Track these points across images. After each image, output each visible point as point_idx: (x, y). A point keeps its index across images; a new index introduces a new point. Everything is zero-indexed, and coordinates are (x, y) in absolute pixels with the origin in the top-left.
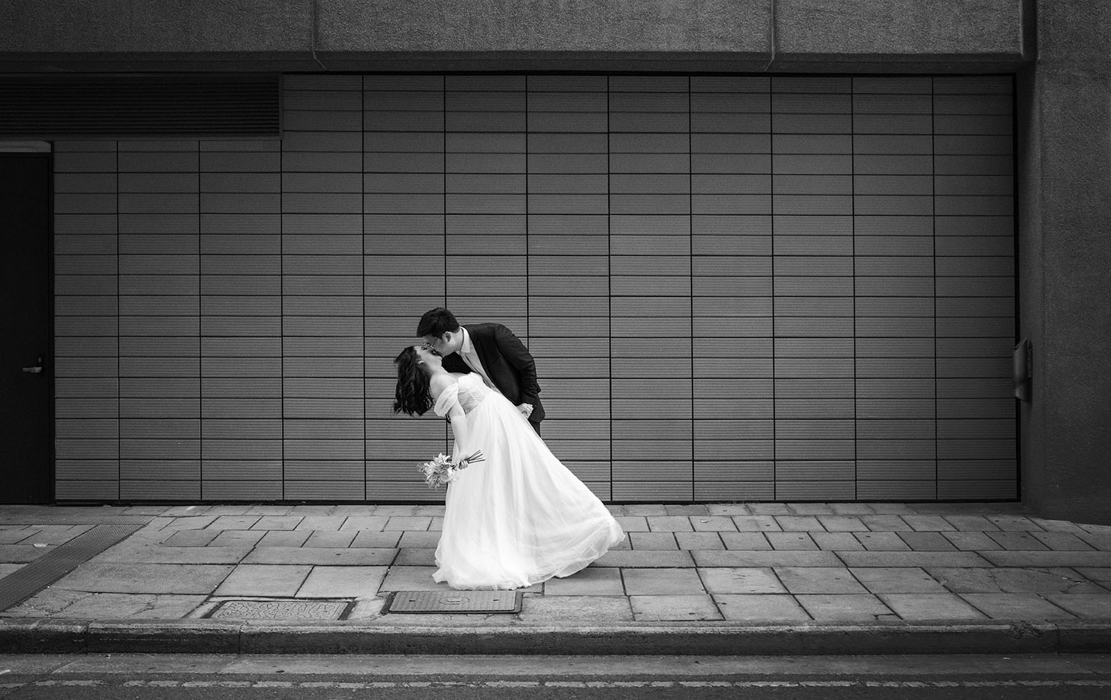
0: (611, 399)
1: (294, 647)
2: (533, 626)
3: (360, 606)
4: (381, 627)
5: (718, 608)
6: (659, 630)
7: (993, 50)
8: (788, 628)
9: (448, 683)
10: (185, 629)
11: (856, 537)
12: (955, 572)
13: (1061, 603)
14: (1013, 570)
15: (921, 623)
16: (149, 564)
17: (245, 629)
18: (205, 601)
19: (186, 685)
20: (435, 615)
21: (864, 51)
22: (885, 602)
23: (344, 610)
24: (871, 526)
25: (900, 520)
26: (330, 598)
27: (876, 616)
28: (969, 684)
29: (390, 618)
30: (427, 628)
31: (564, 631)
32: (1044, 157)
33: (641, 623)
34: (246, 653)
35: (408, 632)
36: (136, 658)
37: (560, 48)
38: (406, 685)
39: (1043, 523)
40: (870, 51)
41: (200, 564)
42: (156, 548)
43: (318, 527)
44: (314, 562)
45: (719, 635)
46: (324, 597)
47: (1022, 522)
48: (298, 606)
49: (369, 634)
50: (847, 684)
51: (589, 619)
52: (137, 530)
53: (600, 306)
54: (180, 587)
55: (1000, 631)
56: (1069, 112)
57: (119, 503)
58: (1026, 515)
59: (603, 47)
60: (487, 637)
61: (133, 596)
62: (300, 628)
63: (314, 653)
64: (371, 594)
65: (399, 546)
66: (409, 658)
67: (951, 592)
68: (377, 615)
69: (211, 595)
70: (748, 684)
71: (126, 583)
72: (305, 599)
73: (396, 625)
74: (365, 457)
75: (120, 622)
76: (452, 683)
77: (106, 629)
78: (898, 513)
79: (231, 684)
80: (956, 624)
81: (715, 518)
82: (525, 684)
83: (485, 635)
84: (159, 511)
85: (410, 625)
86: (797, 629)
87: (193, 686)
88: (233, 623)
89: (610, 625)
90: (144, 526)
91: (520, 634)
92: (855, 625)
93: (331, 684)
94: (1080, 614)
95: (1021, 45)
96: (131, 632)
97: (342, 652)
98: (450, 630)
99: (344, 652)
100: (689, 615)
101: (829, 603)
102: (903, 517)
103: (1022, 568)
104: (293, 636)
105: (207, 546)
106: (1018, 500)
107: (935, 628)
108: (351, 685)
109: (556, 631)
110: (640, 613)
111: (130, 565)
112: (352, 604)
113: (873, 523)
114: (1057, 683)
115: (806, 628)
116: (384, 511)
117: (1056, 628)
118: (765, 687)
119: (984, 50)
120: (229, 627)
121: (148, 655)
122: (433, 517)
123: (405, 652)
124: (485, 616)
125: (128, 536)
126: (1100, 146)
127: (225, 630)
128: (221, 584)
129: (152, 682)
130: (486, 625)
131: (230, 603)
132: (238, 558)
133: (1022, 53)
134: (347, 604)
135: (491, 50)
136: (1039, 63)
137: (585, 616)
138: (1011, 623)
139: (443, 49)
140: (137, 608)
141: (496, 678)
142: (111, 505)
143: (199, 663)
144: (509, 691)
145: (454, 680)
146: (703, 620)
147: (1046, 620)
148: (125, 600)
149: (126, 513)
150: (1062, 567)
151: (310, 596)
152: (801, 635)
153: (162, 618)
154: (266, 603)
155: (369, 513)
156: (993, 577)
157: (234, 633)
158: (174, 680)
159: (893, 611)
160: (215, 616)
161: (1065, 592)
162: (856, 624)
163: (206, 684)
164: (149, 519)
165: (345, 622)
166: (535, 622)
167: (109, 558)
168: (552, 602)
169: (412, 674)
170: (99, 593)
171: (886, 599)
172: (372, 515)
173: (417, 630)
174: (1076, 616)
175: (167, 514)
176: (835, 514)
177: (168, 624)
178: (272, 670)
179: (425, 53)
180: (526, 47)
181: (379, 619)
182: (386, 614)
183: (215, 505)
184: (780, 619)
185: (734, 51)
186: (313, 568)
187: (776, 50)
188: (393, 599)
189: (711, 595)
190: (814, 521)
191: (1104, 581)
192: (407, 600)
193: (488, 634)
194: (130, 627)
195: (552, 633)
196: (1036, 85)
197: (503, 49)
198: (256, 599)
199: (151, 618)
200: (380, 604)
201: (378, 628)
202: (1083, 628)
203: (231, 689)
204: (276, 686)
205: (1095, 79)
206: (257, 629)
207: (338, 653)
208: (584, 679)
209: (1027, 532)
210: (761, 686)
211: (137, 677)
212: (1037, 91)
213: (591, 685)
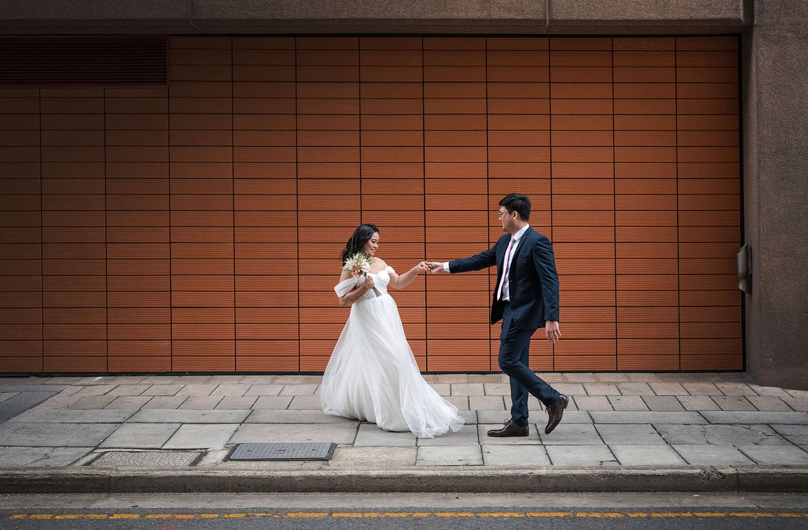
0: (426, 291)
1: (152, 488)
2: (336, 470)
3: (210, 455)
4: (218, 472)
5: (483, 456)
6: (431, 473)
7: (720, 16)
8: (530, 471)
9: (259, 515)
10: (67, 474)
11: (608, 400)
12: (676, 428)
13: (748, 453)
14: (722, 426)
15: (633, 468)
16: (54, 423)
17: (113, 474)
18: (91, 452)
19: (57, 517)
20: (263, 462)
21: (618, 17)
22: (613, 452)
23: (196, 459)
24: (623, 391)
25: (647, 386)
26: (189, 449)
27: (602, 462)
28: (655, 515)
29: (229, 464)
30: (253, 472)
31: (358, 474)
32: (760, 100)
33: (418, 468)
34: (115, 492)
35: (239, 475)
36: (29, 497)
37: (382, 16)
38: (227, 516)
39: (758, 388)
40: (623, 17)
41: (94, 423)
42: (63, 411)
43: (194, 393)
44: (183, 421)
45: (477, 477)
46: (184, 448)
47: (741, 388)
48: (161, 455)
49: (209, 477)
50: (561, 515)
51: (381, 464)
52: (51, 397)
53: (418, 218)
54: (74, 441)
55: (693, 474)
56: (779, 64)
57: (43, 375)
58: (747, 382)
59: (415, 16)
60: (299, 479)
61: (35, 449)
62: (156, 473)
63: (167, 492)
64: (220, 446)
65: (252, 408)
66: (239, 495)
67: (667, 443)
68: (219, 462)
69: (96, 448)
70: (487, 515)
71: (32, 439)
72: (169, 450)
73: (231, 470)
74: (235, 337)
75: (18, 469)
76: (262, 514)
77: (6, 475)
78: (647, 381)
79: (93, 516)
80: (660, 469)
81: (504, 384)
82: (317, 515)
83: (298, 477)
84: (73, 381)
85: (241, 470)
86: (536, 472)
87: (63, 518)
88: (105, 469)
89: (394, 469)
90: (58, 393)
91: (325, 476)
92: (581, 469)
93: (169, 516)
94: (759, 461)
95: (742, 12)
96: (25, 476)
97: (189, 491)
98: (271, 474)
99: (190, 491)
100: (457, 461)
101: (570, 452)
102: (650, 384)
103: (730, 424)
104: (150, 479)
105: (103, 408)
106: (744, 370)
107: (643, 472)
108: (184, 516)
109: (352, 474)
110: (422, 460)
111: (39, 424)
112: (204, 453)
113: (625, 389)
114: (723, 515)
115: (543, 472)
116: (249, 379)
117: (736, 472)
118: (499, 517)
119: (712, 16)
120: (101, 472)
121: (38, 494)
122: (286, 385)
123: (237, 491)
124: (302, 462)
125: (43, 401)
126: (803, 91)
127: (98, 475)
128: (106, 438)
129: (32, 516)
130: (300, 470)
131: (109, 454)
132: (124, 418)
133: (742, 18)
134: (200, 453)
135: (329, 18)
136: (755, 26)
137: (378, 462)
138: (702, 468)
139: (291, 17)
140: (36, 458)
141: (296, 511)
142: (36, 376)
143: (74, 500)
144: (303, 521)
145: (263, 512)
146: (467, 465)
147: (730, 466)
148: (28, 452)
149: (46, 383)
150: (761, 424)
151: (173, 447)
152: (539, 477)
153: (52, 466)
154: (137, 453)
155: (237, 382)
156: (704, 432)
157: (105, 477)
158: (50, 514)
159: (616, 458)
160: (94, 464)
161: (756, 444)
162: (583, 468)
163: (73, 517)
164: (63, 387)
165: (195, 467)
166: (339, 467)
167: (25, 418)
168: (357, 451)
169: (235, 507)
170: (9, 446)
171: (615, 449)
172: (239, 383)
173: (246, 474)
174: (755, 462)
175: (79, 383)
176: (598, 382)
177: (54, 471)
178: (128, 505)
179: (278, 21)
180: (356, 16)
181: (220, 465)
182: (226, 461)
183: (118, 376)
184: (526, 464)
185: (518, 18)
186: (181, 426)
187: (549, 17)
188: (236, 449)
189: (481, 446)
190: (580, 387)
191: (790, 435)
192: (246, 450)
193: (300, 476)
194: (25, 473)
195: (349, 475)
196: (753, 43)
197: (338, 17)
198: (129, 450)
199: (43, 466)
200: (226, 453)
201: (216, 472)
202: (757, 472)
203: (91, 520)
204: (126, 518)
205: (800, 39)
206: (123, 474)
207: (186, 492)
208: (363, 511)
209: (744, 396)
210: (495, 516)
211: (23, 511)
212: (754, 48)
213: (366, 515)
